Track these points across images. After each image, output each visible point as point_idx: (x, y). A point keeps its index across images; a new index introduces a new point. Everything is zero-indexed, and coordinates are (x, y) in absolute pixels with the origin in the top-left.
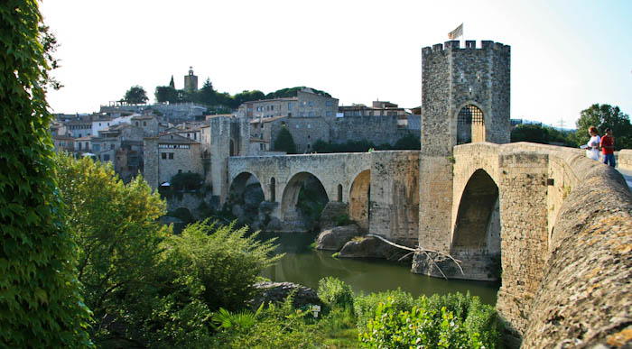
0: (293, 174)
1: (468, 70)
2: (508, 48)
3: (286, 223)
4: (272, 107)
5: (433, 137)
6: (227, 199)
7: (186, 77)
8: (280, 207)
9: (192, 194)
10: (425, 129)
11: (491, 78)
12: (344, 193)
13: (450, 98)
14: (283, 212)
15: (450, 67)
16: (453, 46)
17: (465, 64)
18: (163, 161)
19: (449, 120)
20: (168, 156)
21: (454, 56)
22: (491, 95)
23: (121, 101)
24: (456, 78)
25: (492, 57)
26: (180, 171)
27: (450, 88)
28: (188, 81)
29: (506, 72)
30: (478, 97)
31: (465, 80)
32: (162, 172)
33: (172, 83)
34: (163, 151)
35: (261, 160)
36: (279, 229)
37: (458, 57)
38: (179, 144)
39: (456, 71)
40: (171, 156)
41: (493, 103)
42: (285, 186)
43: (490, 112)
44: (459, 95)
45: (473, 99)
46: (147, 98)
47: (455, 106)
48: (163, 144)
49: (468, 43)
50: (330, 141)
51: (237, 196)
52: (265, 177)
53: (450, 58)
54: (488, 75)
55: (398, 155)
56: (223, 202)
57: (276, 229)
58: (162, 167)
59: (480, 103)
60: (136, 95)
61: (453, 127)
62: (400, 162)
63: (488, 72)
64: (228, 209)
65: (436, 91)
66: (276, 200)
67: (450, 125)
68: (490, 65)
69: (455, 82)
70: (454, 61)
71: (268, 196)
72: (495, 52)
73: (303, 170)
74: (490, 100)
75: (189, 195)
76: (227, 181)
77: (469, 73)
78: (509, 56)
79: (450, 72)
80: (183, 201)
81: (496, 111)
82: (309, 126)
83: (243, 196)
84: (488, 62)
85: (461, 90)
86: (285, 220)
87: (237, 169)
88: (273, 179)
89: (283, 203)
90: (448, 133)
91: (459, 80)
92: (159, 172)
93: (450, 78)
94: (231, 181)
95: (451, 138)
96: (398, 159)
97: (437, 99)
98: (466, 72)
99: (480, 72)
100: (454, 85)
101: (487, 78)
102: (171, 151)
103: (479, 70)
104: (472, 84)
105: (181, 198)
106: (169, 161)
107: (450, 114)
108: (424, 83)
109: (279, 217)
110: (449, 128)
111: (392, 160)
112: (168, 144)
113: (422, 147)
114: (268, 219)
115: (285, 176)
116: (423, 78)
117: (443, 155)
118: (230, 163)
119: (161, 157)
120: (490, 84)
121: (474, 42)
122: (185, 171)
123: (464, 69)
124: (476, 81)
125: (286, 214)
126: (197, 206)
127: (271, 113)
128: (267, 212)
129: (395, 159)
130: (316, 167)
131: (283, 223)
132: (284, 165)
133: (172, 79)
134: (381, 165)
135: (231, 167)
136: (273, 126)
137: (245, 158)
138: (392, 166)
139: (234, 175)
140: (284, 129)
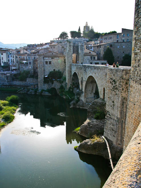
0: (88, 77)
3: (87, 104)
4: (111, 37)
6: (71, 85)
7: (84, 26)
8: (83, 94)
9: (57, 81)
12: (105, 94)
14: (85, 97)
18: (46, 65)
20: (48, 63)
23: (58, 38)
26: (54, 70)
28: (85, 28)
32: (46, 70)
33: (79, 30)
34: (45, 60)
36: (83, 107)
38: (54, 57)
40: (50, 63)
42: (85, 83)
46: (68, 36)
48: (46, 57)
52: (80, 76)
56: (68, 86)
58: (45, 68)
60: (63, 35)
64: (71, 90)
66: (83, 91)
73: (91, 75)
75: (56, 82)
80: (54, 84)
82: (124, 47)
86: (87, 102)
87: (74, 70)
89: (85, 92)
92: (44, 70)
94: (72, 76)
102: (50, 60)
105: (53, 83)
106: (49, 65)
109: (83, 100)
111: (122, 77)
112: (49, 57)
114: (79, 100)
115: (86, 77)
118: (72, 67)
119: (45, 63)
122: (57, 70)
125: (87, 99)
126: (59, 87)
127: (110, 40)
128: (78, 96)
129: (124, 77)
130: (95, 74)
131: (85, 103)
132: (85, 70)
133: (79, 28)
134: (114, 81)
135: (72, 69)
136: (105, 47)
137: (75, 65)
138: (121, 83)
139: (73, 73)
140: (108, 48)
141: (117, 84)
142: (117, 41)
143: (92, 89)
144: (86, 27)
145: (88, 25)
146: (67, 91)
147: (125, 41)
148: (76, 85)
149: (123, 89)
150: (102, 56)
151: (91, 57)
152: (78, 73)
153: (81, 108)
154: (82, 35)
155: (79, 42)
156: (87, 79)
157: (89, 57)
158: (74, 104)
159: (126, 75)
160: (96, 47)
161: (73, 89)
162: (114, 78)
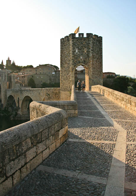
0: (24, 96)
1: (80, 48)
2: (101, 38)
3: (23, 116)
4: (31, 70)
5: (65, 82)
6: (6, 105)
7: (7, 60)
8: (20, 109)
10: (62, 78)
11: (91, 52)
13: (71, 62)
14: (22, 111)
15: (71, 47)
16: (72, 36)
17: (79, 45)
19: (70, 73)
21: (72, 41)
22: (91, 60)
24: (74, 52)
25: (92, 41)
27: (71, 57)
28: (7, 62)
29: (100, 49)
30: (85, 62)
31: (78, 53)
33: (2, 62)
35: (15, 91)
36: (21, 118)
37: (75, 41)
39: (74, 49)
41: (93, 64)
42: (22, 101)
43: (91, 69)
44: (75, 60)
45: (82, 62)
47: (73, 66)
49: (80, 34)
50: (50, 83)
51: (10, 104)
52: (16, 97)
53: (71, 42)
54: (90, 50)
55: (55, 90)
56: (4, 106)
57: (19, 118)
59: (86, 64)
61: (72, 77)
62: (56, 93)
63: (90, 49)
65: (66, 59)
66: (20, 107)
67: (71, 75)
68: (91, 46)
69: (73, 54)
70: (73, 43)
71: (17, 105)
72: (94, 39)
73: (27, 95)
74: (91, 63)
76: (6, 98)
77: (80, 49)
78: (102, 42)
79: (71, 49)
81: (94, 68)
82: (42, 77)
83: (12, 104)
84: (90, 44)
85: (76, 58)
87: (9, 93)
88: (18, 98)
89: (22, 108)
90: (70, 80)
91: (75, 53)
93: (71, 52)
94: (7, 98)
95: (71, 82)
96: (55, 92)
97: (66, 63)
98: (79, 49)
99: (86, 49)
100: (73, 55)
101: (90, 52)
103: (85, 48)
104: (82, 55)
107: (71, 70)
108: (61, 55)
109: (20, 113)
110: (71, 77)
111: (53, 92)
113: (61, 86)
114: (16, 114)
115: (22, 97)
116: (61, 53)
117: (68, 91)
118: (7, 91)
120: (91, 55)
121: (83, 34)
123: (78, 47)
124: (84, 53)
125: (23, 112)
127: (30, 72)
128: (16, 111)
129: (54, 92)
130: (31, 94)
131: (22, 116)
132: (22, 93)
133: (2, 61)
134: (49, 94)
135: (7, 93)
136: (28, 77)
137: (11, 90)
138: (53, 95)
139: (8, 96)
140: (31, 78)
141: (51, 96)
142: (36, 73)
143: (26, 106)
144: (9, 61)
145: (10, 60)
146: (3, 110)
147: (42, 73)
148: (10, 105)
149: (54, 98)
150: (26, 84)
151: (20, 84)
152: (14, 96)
153: (19, 119)
154: (5, 67)
155: (4, 72)
156: (23, 98)
157: (19, 84)
158: (13, 117)
159: (55, 91)
160: (22, 78)
161: (8, 108)
162: (49, 93)
